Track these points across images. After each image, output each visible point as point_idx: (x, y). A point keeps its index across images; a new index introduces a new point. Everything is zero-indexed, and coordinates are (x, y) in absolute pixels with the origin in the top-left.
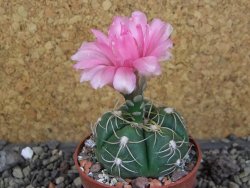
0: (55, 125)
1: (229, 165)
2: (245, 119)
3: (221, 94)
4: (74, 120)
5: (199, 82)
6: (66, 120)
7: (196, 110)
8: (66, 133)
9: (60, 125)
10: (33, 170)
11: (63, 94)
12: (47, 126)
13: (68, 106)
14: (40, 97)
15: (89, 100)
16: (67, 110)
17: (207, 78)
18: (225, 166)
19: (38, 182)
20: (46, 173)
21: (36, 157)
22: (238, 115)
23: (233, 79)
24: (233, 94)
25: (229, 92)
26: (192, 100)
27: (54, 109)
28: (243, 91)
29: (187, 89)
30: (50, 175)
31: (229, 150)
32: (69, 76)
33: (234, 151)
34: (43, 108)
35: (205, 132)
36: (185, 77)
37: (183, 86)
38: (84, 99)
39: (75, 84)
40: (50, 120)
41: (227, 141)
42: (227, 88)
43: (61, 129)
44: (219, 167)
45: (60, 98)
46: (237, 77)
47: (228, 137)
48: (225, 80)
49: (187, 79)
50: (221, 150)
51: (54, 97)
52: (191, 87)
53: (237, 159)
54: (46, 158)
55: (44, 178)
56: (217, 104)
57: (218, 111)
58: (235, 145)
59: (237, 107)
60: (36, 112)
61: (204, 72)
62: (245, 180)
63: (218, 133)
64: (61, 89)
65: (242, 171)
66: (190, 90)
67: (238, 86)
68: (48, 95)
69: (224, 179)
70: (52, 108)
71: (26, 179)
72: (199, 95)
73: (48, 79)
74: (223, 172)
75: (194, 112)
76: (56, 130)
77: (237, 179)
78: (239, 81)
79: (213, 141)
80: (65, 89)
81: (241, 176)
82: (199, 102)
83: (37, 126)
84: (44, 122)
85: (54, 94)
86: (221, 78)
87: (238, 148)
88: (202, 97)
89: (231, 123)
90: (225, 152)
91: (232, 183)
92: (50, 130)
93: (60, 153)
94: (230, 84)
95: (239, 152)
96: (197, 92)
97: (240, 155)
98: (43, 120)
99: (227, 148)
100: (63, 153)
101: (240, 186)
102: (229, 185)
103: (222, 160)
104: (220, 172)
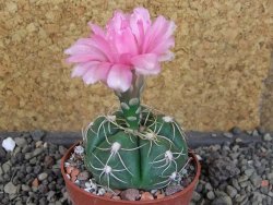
0: (39, 112)
1: (228, 168)
2: (251, 112)
3: (225, 84)
4: (61, 108)
5: (202, 70)
6: (52, 108)
7: (197, 101)
8: (52, 121)
9: (46, 113)
10: (14, 165)
11: (49, 80)
12: (31, 114)
13: (54, 94)
14: (22, 83)
15: (77, 88)
16: (53, 98)
17: (209, 67)
18: (224, 168)
19: (19, 179)
20: (28, 169)
21: (18, 149)
22: (244, 108)
23: (239, 68)
24: (239, 85)
25: (235, 82)
26: (193, 90)
27: (38, 96)
28: (250, 82)
29: (187, 78)
30: (32, 171)
31: (232, 145)
32: (54, 61)
33: (236, 147)
34: (27, 95)
35: (206, 124)
36: (185, 65)
37: (182, 75)
38: (72, 86)
39: (62, 70)
40: (34, 107)
41: (230, 136)
42: (232, 78)
43: (47, 119)
44: (217, 169)
45: (45, 84)
46: (244, 66)
47: (232, 131)
48: (231, 69)
49: (187, 67)
50: (222, 145)
51: (38, 83)
52: (192, 76)
53: (238, 158)
54: (29, 151)
55: (25, 174)
56: (221, 95)
57: (222, 102)
58: (238, 140)
59: (243, 98)
60: (19, 99)
61: (207, 61)
62: (244, 185)
63: (221, 125)
64: (46, 75)
65: (242, 174)
66: (190, 79)
67: (245, 76)
68: (31, 81)
69: (223, 181)
70: (36, 95)
71: (6, 176)
72: (201, 84)
73: (32, 64)
74: (221, 174)
75: (195, 103)
76: (41, 118)
77: (235, 182)
78: (246, 71)
79: (214, 135)
80: (51, 75)
81: (240, 180)
82: (201, 92)
83: (20, 113)
84: (29, 110)
85: (39, 80)
86: (227, 67)
87: (241, 145)
88: (204, 87)
89: (236, 115)
90: (227, 148)
91: (229, 187)
92: (35, 119)
93: (45, 145)
94: (236, 73)
95: (242, 149)
96: (199, 81)
97: (243, 153)
98: (27, 107)
99: (229, 143)
100: (48, 145)
101: (239, 192)
102: (226, 190)
103: (221, 161)
104: (218, 174)
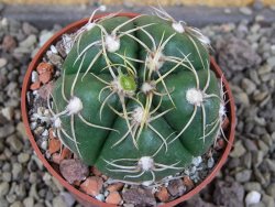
1: (246, 55)
18: (240, 55)
31: (250, 25)
33: (256, 28)
41: (248, 11)
44: (230, 56)
50: (237, 24)
53: (258, 41)
58: (259, 18)
62: (265, 79)
65: (264, 63)
69: (237, 72)
74: (236, 63)
77: (254, 74)
79: (228, 11)
81: (262, 71)
87: (264, 25)
90: (243, 28)
91: (246, 81)
93: (4, 22)
95: (263, 30)
97: (265, 35)
99: (246, 21)
101: (258, 87)
102: (240, 84)
103: (235, 46)
104: (231, 62)
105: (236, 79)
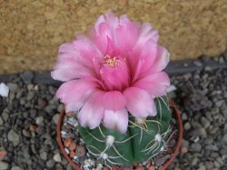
0: (27, 57)
2: (219, 42)
3: (197, 22)
4: (47, 53)
5: (178, 13)
6: (38, 53)
7: (172, 37)
8: (39, 63)
9: (33, 57)
10: (11, 112)
11: (34, 31)
12: (19, 59)
13: (39, 41)
14: (9, 35)
15: (61, 35)
16: (39, 45)
17: (185, 10)
18: (198, 102)
19: (19, 126)
20: (25, 115)
21: (12, 97)
22: (213, 39)
23: (212, 8)
24: (210, 22)
25: (207, 20)
26: (169, 29)
27: (25, 45)
28: (221, 19)
29: (164, 20)
30: (29, 116)
31: (202, 74)
32: (38, 14)
33: (206, 76)
34: (14, 44)
35: (178, 54)
36: (163, 9)
37: (159, 18)
38: (56, 34)
39: (46, 22)
40: (22, 54)
41: (199, 64)
42: (205, 17)
43: (34, 61)
44: (192, 103)
45: (31, 34)
46: (216, 7)
48: (204, 9)
49: (165, 11)
50: (193, 74)
51: (24, 34)
52: (169, 18)
53: (208, 87)
54: (24, 95)
55: (23, 120)
56: (193, 31)
57: (194, 37)
58: (208, 69)
59: (213, 32)
60: (6, 48)
61: (182, 4)
62: (216, 118)
64: (30, 27)
65: (214, 106)
66: (167, 20)
67: (216, 14)
68: (17, 33)
70: (22, 44)
71: (7, 125)
72: (176, 24)
73: (16, 19)
74: (196, 107)
75: (169, 39)
76: (28, 61)
77: (208, 114)
78: (218, 11)
79: (186, 65)
80: (35, 26)
81: (213, 113)
82: (175, 30)
83: (9, 59)
84: (16, 56)
85: (24, 31)
86: (201, 8)
88: (179, 26)
89: (205, 45)
90: (197, 77)
92: (23, 62)
93: (36, 88)
94: (209, 13)
95: (210, 78)
96: (174, 22)
97: (212, 82)
98: (15, 54)
99: (199, 72)
100: (39, 87)
101: (212, 123)
102: (200, 121)
105: (197, 117)
